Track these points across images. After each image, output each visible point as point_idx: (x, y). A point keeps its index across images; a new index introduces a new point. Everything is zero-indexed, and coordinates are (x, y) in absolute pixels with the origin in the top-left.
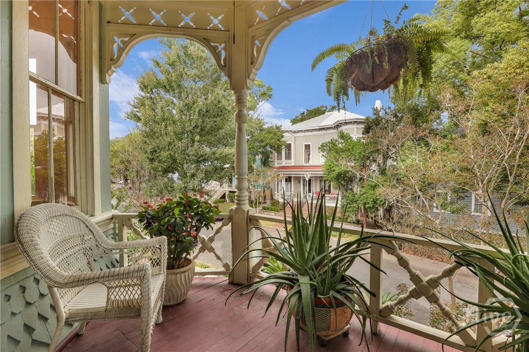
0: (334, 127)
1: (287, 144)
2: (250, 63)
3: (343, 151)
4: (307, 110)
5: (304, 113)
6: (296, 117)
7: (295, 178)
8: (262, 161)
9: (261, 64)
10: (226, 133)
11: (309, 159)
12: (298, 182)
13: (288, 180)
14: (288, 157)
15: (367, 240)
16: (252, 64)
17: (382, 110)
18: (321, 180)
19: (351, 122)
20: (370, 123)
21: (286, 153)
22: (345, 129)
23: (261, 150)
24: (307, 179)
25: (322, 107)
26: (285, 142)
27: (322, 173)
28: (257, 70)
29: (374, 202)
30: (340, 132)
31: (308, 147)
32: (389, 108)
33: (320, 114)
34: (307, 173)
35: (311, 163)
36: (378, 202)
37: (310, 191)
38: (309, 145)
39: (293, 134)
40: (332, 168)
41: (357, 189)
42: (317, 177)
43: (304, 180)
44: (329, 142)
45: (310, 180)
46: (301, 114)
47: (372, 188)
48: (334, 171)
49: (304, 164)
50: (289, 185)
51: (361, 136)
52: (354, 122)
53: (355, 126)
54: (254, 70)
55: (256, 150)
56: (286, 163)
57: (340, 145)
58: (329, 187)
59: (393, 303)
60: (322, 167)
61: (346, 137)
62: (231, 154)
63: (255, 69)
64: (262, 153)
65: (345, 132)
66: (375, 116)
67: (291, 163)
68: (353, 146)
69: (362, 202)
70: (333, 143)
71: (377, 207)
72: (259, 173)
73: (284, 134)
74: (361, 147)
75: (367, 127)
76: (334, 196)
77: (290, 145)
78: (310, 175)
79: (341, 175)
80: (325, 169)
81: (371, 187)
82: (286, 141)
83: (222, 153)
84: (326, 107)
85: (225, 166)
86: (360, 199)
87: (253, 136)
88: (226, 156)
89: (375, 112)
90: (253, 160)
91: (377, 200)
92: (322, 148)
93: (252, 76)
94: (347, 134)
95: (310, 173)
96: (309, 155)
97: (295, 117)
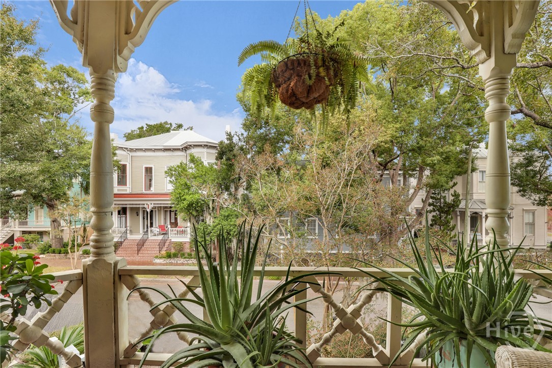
0: (182, 148)
1: (121, 165)
2: (123, 31)
3: (195, 178)
4: (147, 124)
5: (142, 128)
6: (132, 131)
7: (132, 209)
8: (82, 186)
9: (143, 39)
10: (21, 141)
11: (150, 185)
12: (136, 215)
13: (123, 211)
14: (122, 181)
15: (300, 280)
16: (127, 33)
17: (235, 136)
18: (166, 211)
19: (201, 145)
20: (224, 148)
21: (118, 176)
22: (195, 151)
23: (80, 171)
24: (149, 210)
25: (166, 123)
26: (118, 162)
27: (170, 202)
28: (135, 45)
29: (228, 232)
30: (191, 156)
31: (149, 170)
32: (242, 134)
33: (163, 132)
34: (149, 203)
35: (153, 190)
36: (232, 233)
37: (152, 226)
38: (151, 168)
39: (129, 152)
40: (183, 196)
41: (209, 220)
42: (161, 207)
43: (144, 211)
44: (178, 166)
45: (152, 211)
46: (139, 128)
47: (226, 218)
48: (185, 199)
49: (144, 191)
50: (124, 219)
51: (214, 161)
52: (205, 145)
53: (205, 150)
54: (129, 44)
55: (72, 170)
56: (118, 190)
57: (190, 171)
58: (176, 219)
59: (318, 345)
60: (169, 196)
61: (197, 162)
62: (31, 174)
63: (131, 43)
64: (82, 175)
65: (196, 156)
66: (228, 142)
67: (126, 190)
68: (206, 172)
69: (215, 234)
70: (183, 167)
71: (231, 239)
72: (77, 203)
73: (117, 152)
74: (214, 174)
75: (221, 152)
76: (182, 229)
77: (124, 166)
78: (152, 206)
79: (192, 204)
80: (173, 197)
81: (224, 217)
82: (120, 161)
83: (14, 172)
84: (171, 124)
85: (14, 193)
86: (214, 231)
87: (67, 150)
88: (20, 177)
89: (228, 137)
90: (69, 185)
91: (230, 230)
92: (170, 172)
93: (125, 52)
94: (198, 158)
95: (153, 202)
96: (151, 180)
97: (130, 132)
